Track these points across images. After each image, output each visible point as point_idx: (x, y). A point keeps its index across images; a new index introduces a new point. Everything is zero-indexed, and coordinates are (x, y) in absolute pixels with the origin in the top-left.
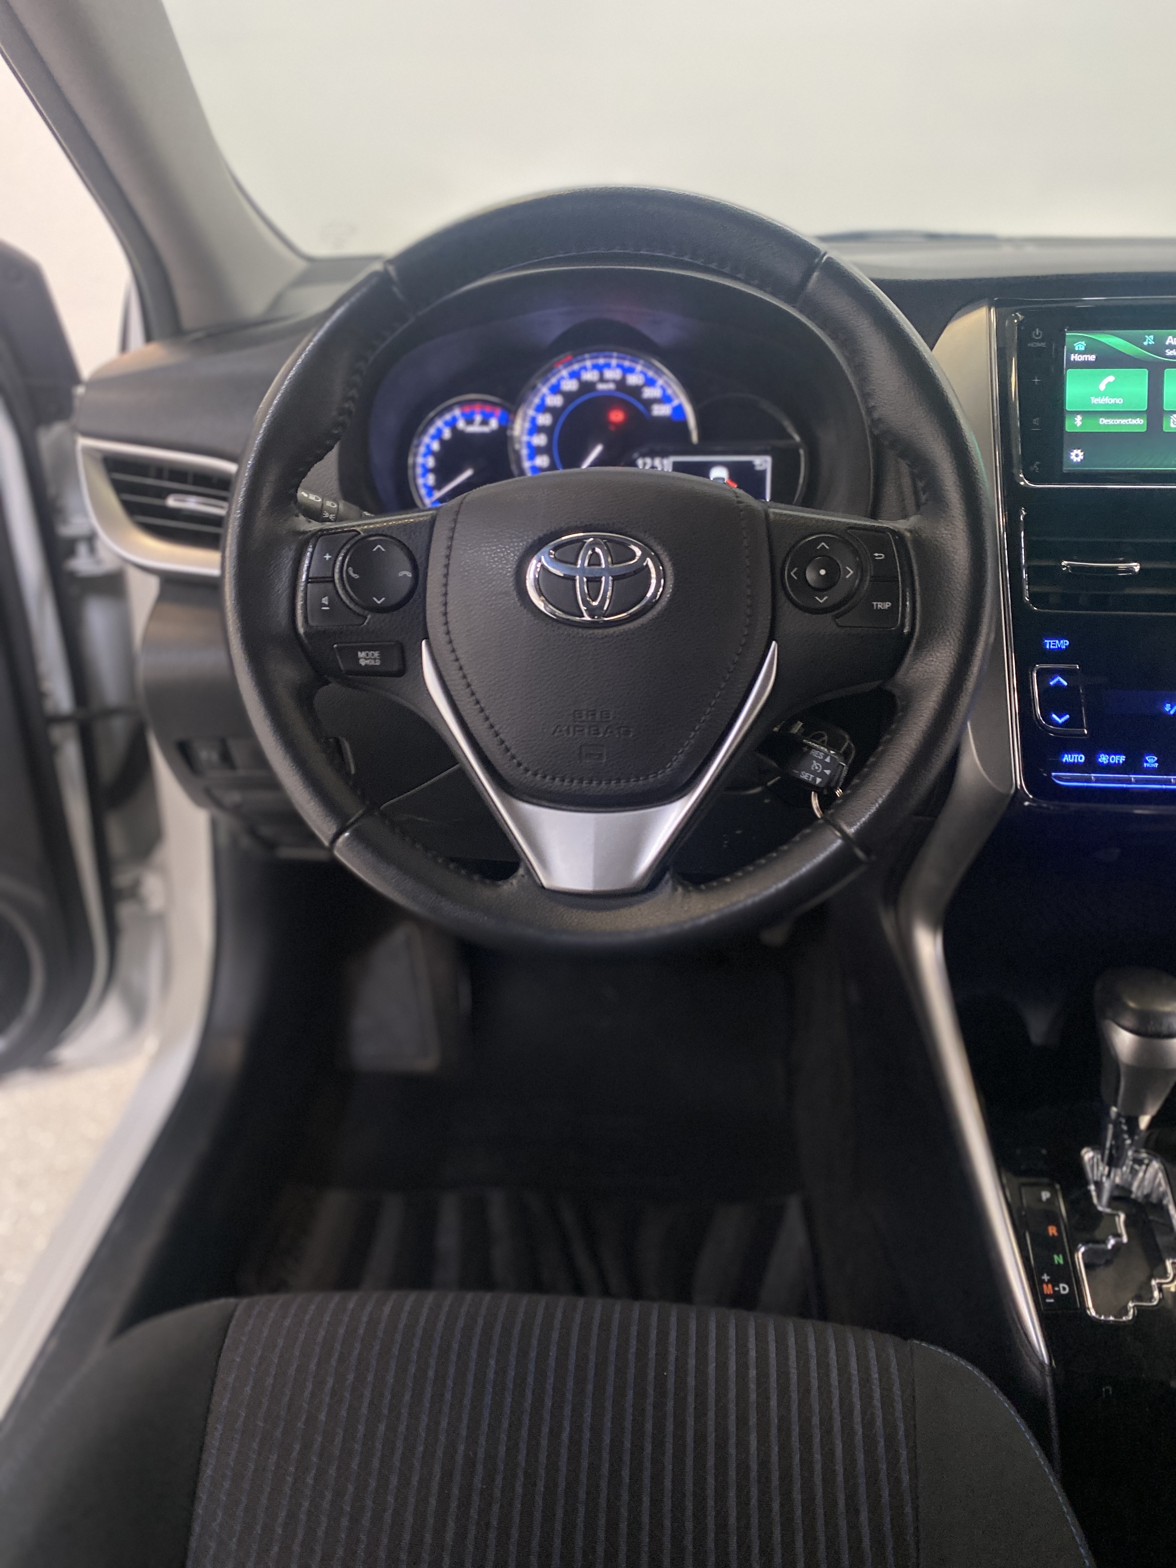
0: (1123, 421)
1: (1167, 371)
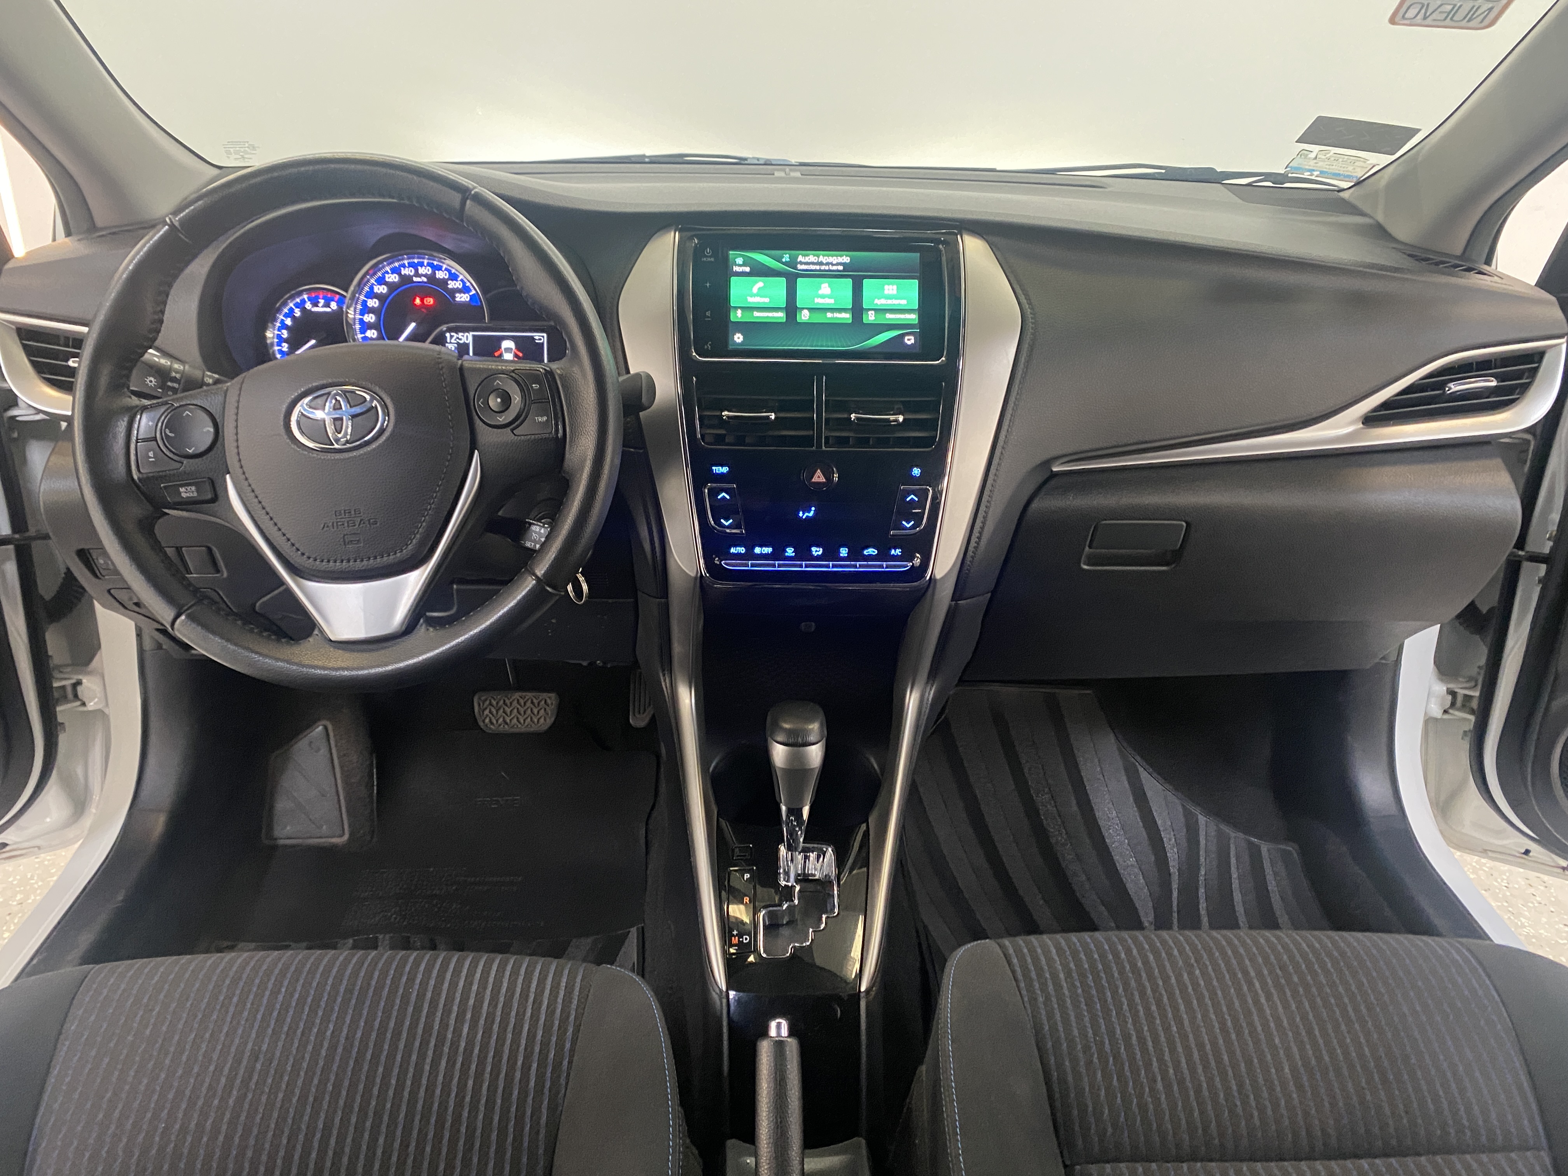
0: (770, 314)
1: (799, 280)
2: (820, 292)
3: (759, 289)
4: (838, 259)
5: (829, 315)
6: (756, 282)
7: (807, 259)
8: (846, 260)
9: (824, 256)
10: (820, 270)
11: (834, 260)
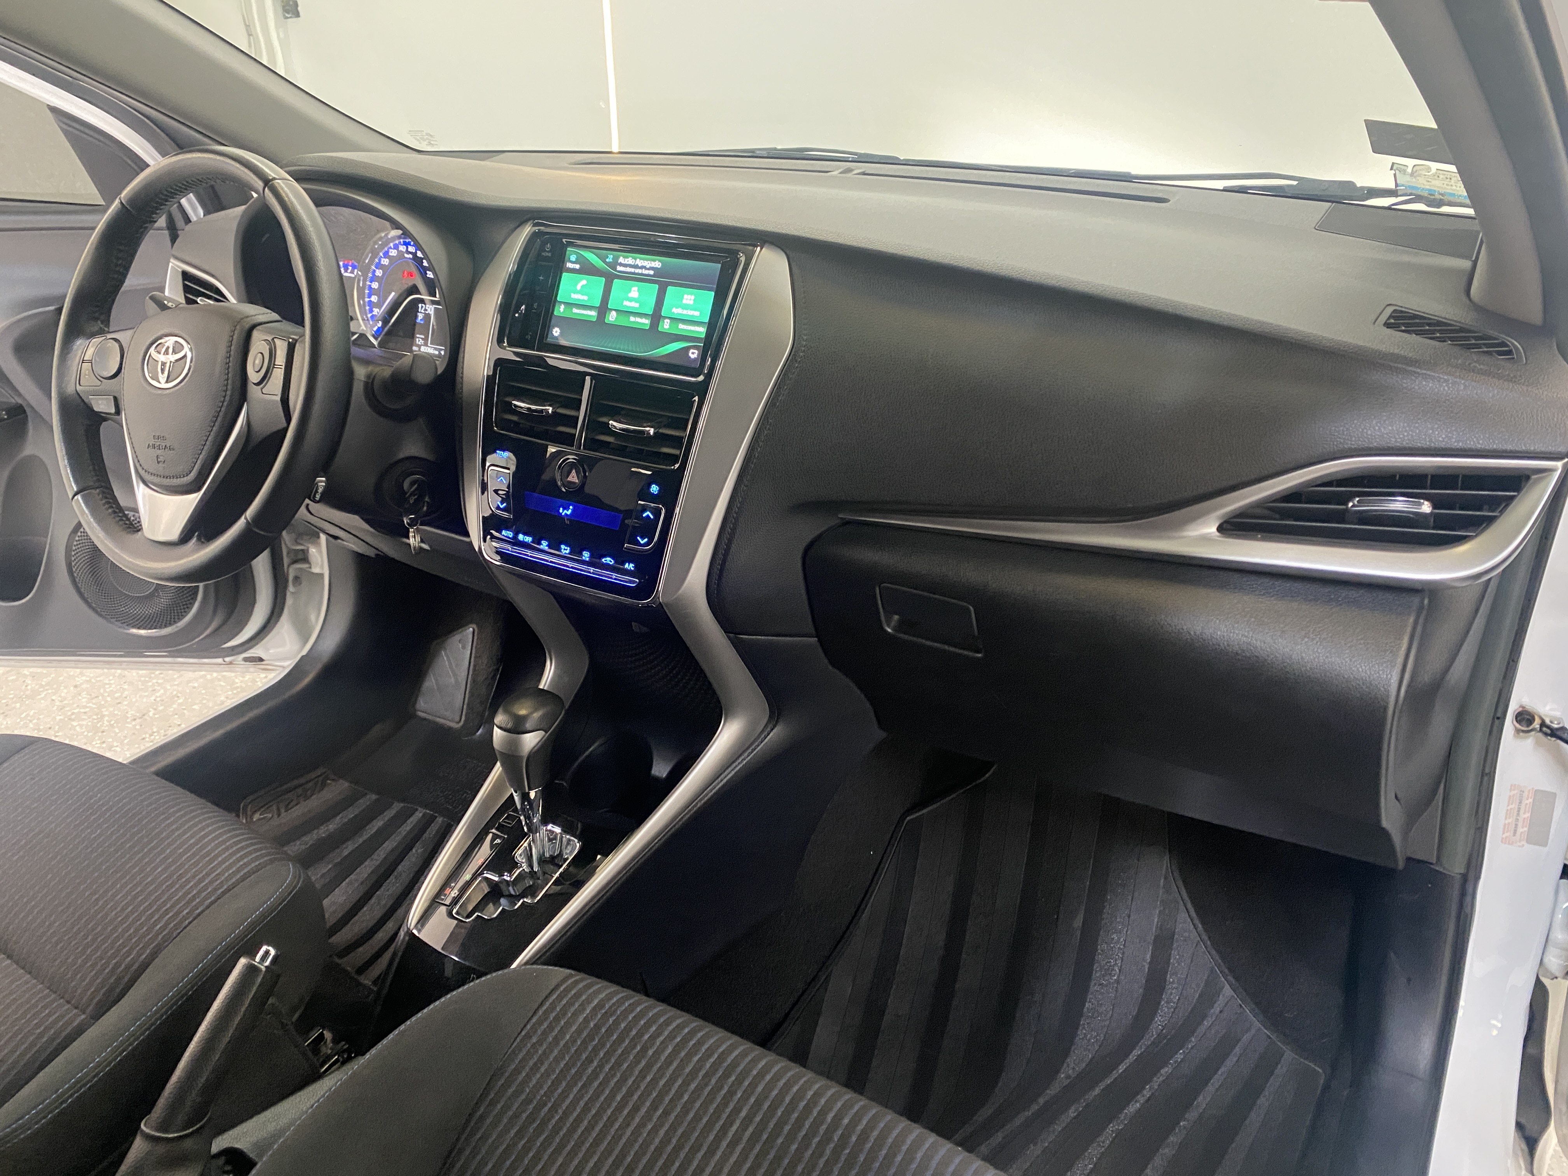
0: (585, 312)
1: (616, 281)
2: (630, 295)
3: (583, 286)
4: (651, 263)
5: (632, 319)
6: (581, 280)
7: (628, 261)
8: (657, 264)
9: (641, 259)
10: (634, 273)
11: (647, 264)
